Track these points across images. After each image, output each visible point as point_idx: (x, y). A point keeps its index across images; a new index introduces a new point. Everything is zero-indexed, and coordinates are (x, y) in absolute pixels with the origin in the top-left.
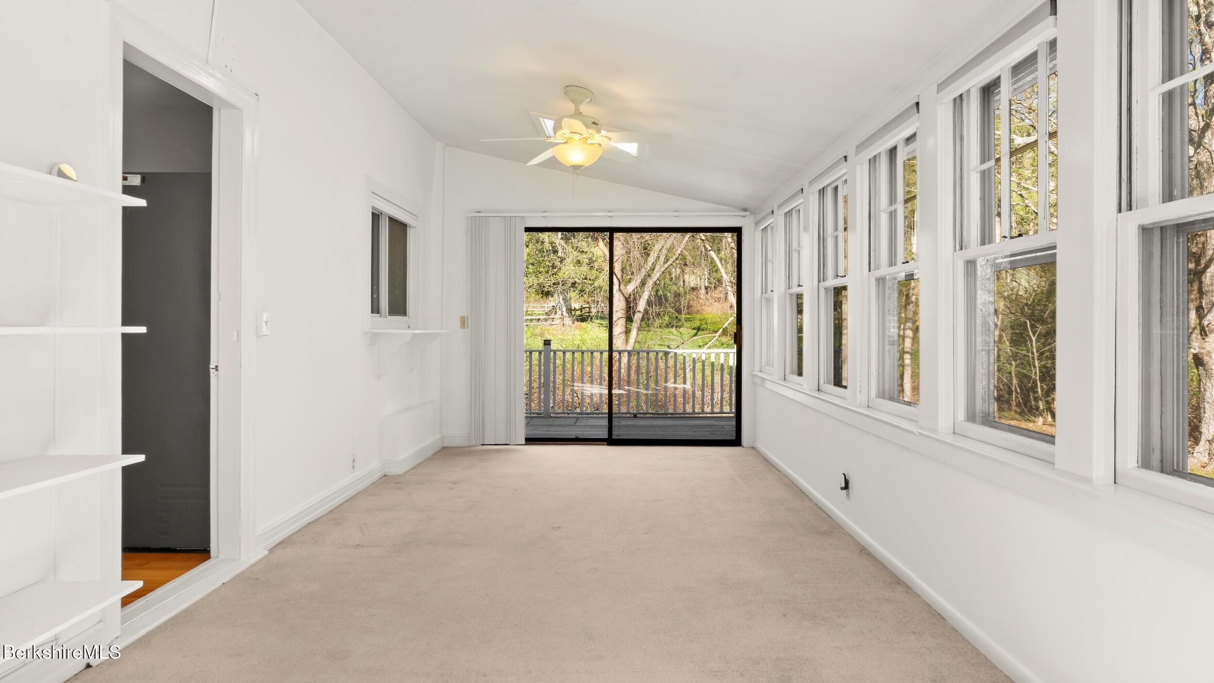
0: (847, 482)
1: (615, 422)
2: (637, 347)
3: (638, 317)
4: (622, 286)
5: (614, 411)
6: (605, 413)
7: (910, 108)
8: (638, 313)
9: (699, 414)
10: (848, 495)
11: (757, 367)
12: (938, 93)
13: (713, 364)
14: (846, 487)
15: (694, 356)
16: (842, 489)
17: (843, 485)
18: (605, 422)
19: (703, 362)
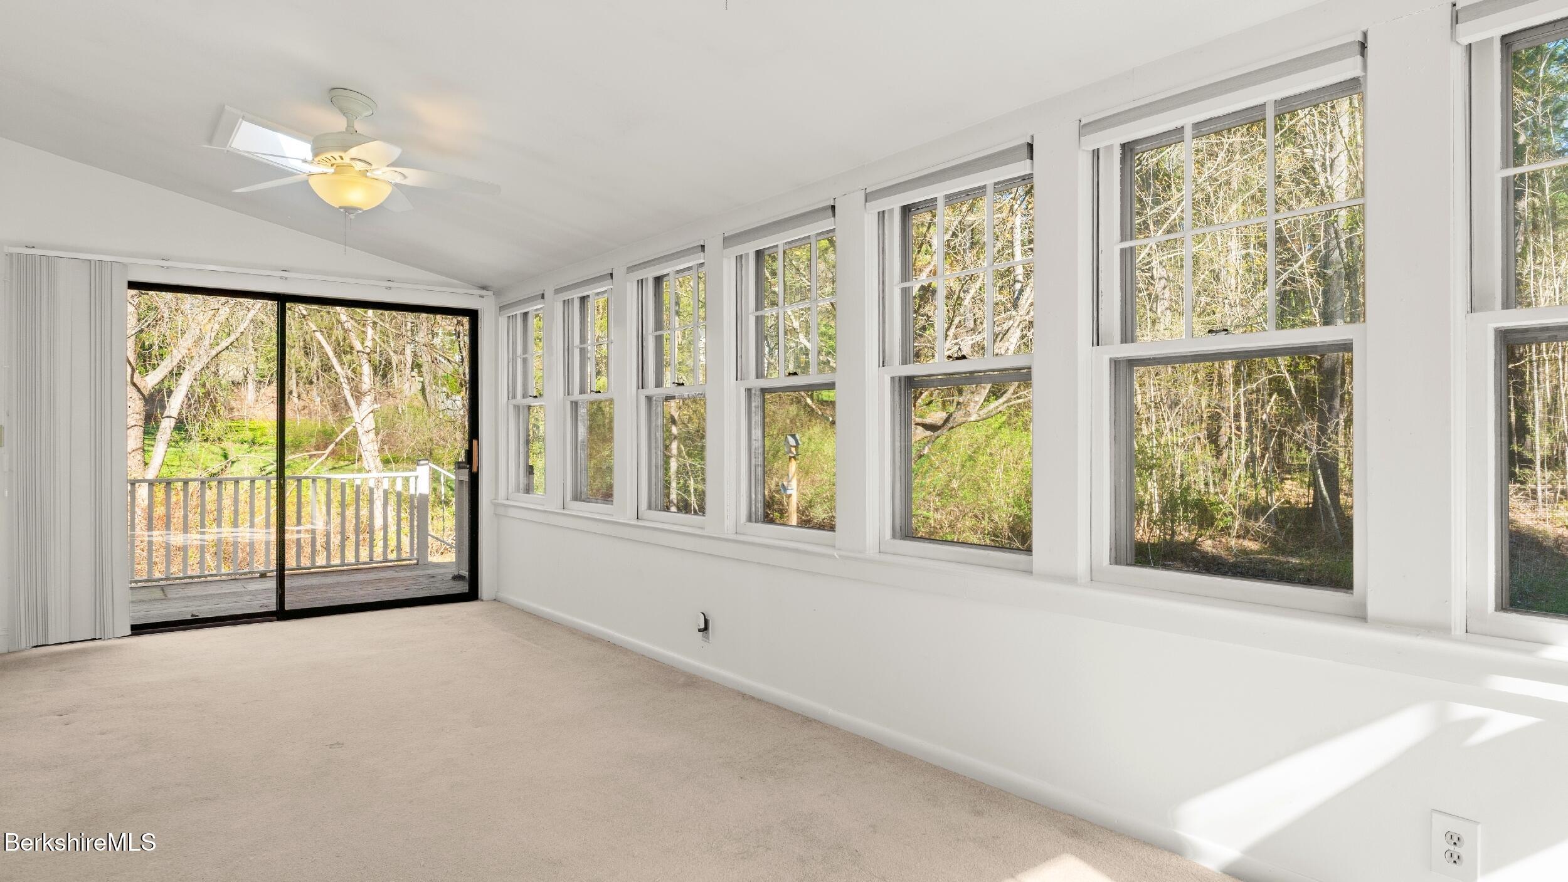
0: (706, 622)
1: (288, 583)
2: (165, 472)
3: (167, 425)
4: (136, 374)
5: (286, 567)
6: (272, 571)
7: (823, 209)
8: (167, 420)
9: (364, 563)
10: (708, 638)
11: (502, 493)
12: (866, 201)
13: (386, 492)
14: (706, 629)
15: (358, 482)
16: (700, 630)
17: (703, 626)
18: (272, 584)
19: (371, 490)
